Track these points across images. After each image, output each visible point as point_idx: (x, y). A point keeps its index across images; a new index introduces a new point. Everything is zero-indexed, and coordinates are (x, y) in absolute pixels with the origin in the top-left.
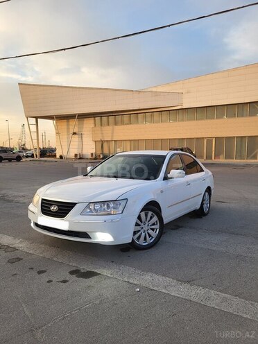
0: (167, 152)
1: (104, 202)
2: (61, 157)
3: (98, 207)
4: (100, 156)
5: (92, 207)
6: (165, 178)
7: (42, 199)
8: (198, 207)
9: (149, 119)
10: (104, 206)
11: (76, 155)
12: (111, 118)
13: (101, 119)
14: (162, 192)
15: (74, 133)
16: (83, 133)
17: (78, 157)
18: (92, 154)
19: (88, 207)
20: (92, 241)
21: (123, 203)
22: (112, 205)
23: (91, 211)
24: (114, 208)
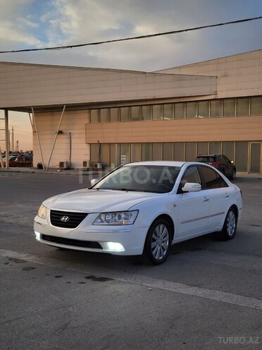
0: (182, 163)
1: (114, 213)
2: (40, 166)
3: (109, 217)
4: (96, 166)
5: (103, 218)
6: (180, 191)
7: (51, 211)
8: (220, 228)
9: (167, 112)
10: (115, 216)
11: (61, 164)
12: (114, 111)
13: (99, 113)
14: (175, 206)
15: (60, 132)
16: (72, 132)
17: (65, 167)
18: (85, 163)
19: (99, 217)
20: (104, 250)
21: (134, 214)
22: (123, 216)
23: (102, 222)
24: (125, 219)
